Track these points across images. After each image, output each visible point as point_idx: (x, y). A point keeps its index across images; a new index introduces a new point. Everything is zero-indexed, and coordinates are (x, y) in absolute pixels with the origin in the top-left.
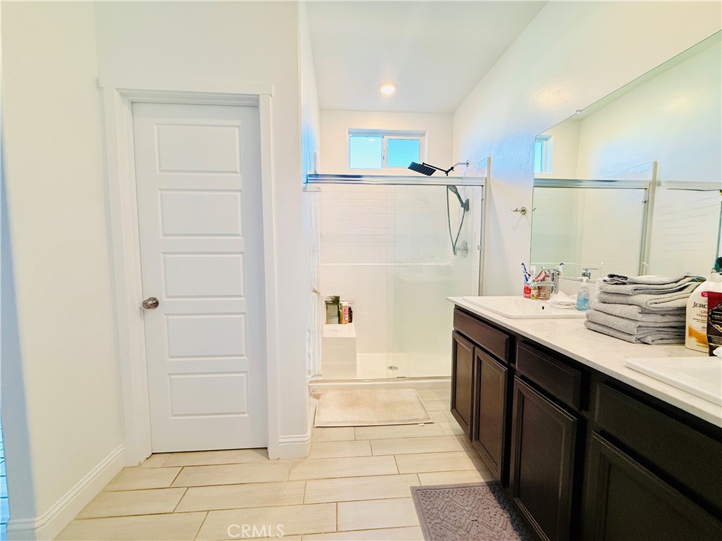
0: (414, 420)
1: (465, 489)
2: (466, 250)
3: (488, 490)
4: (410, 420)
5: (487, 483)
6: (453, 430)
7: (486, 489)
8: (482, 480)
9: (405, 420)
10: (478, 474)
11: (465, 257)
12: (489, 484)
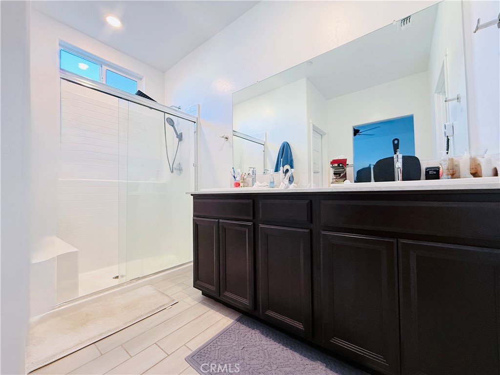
0: (161, 307)
1: (226, 332)
2: (180, 170)
3: (240, 324)
4: (158, 308)
5: (236, 320)
6: (195, 300)
7: (238, 324)
8: (232, 321)
9: (154, 310)
10: (228, 318)
11: (179, 175)
12: (238, 320)
